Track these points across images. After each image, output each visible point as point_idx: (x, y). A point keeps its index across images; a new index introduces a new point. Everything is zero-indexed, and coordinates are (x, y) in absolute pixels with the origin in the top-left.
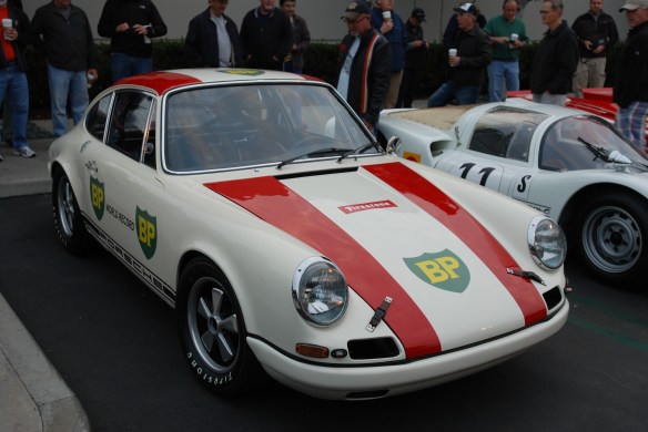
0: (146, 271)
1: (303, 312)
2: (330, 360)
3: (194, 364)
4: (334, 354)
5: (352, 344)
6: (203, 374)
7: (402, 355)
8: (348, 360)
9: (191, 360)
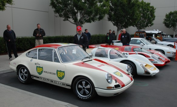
0: (59, 82)
1: (108, 82)
2: (112, 89)
3: (80, 97)
4: (113, 88)
5: (115, 86)
6: (83, 98)
7: (121, 87)
8: (115, 88)
9: (79, 97)
